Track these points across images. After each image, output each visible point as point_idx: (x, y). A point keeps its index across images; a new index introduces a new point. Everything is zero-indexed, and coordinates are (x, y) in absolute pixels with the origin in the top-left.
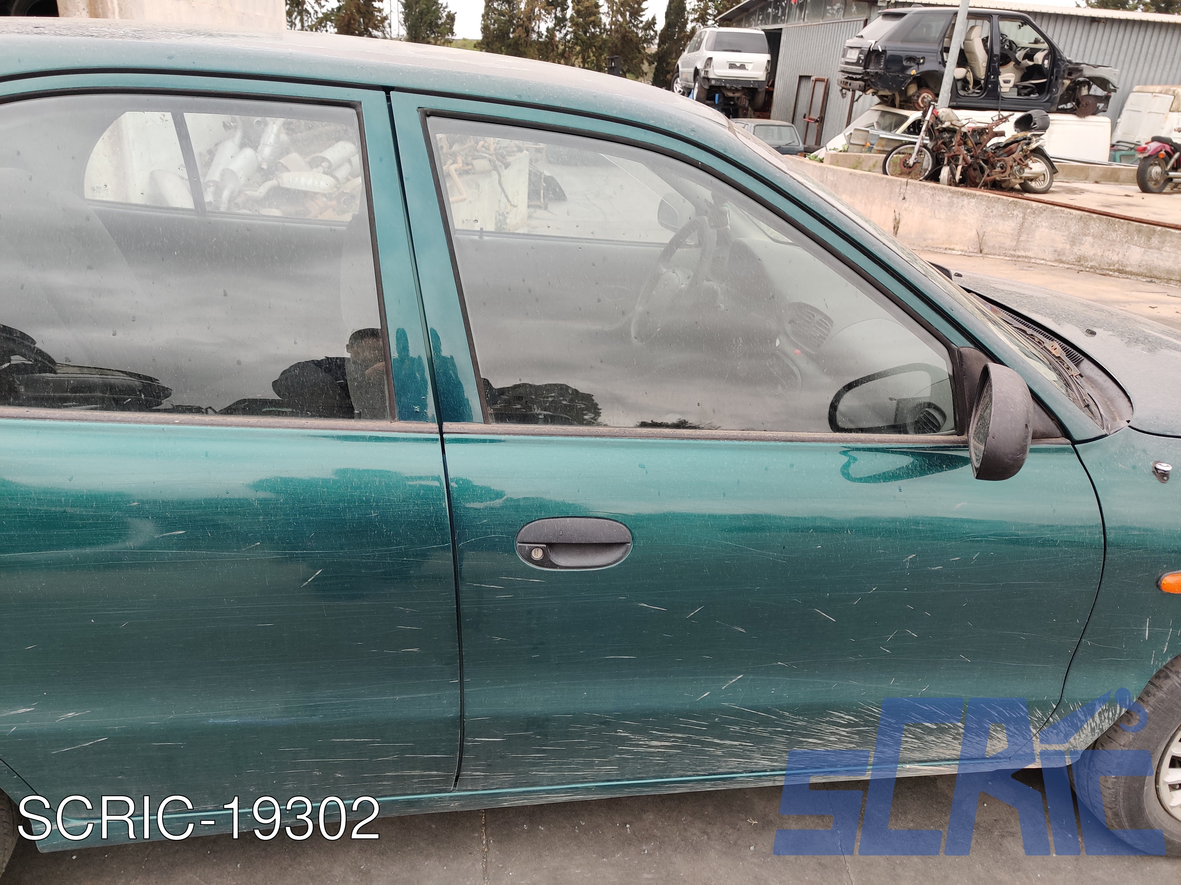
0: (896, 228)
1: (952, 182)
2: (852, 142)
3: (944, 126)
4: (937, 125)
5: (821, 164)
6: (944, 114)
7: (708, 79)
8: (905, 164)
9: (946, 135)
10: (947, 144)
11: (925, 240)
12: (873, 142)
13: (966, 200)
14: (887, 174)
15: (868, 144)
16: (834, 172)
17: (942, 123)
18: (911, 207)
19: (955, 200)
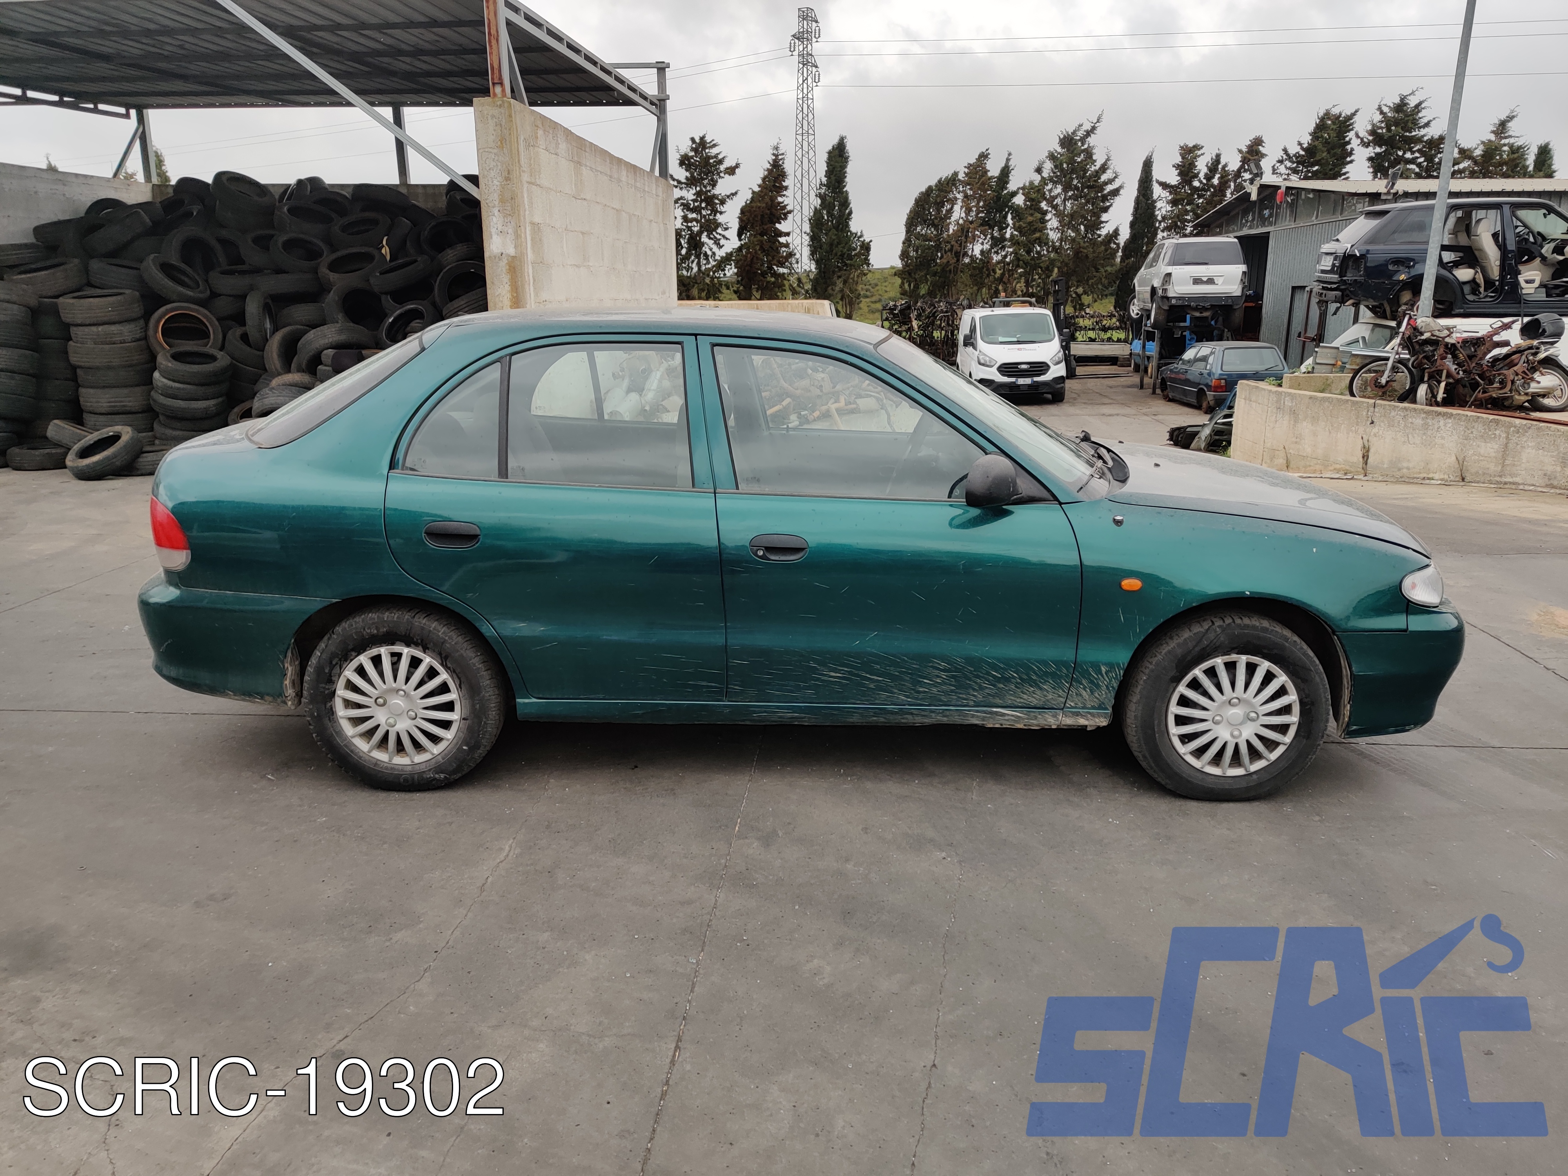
0: (1365, 457)
1: (1432, 401)
2: (1318, 361)
3: (1423, 337)
4: (1416, 337)
5: (1280, 389)
6: (1423, 324)
7: (1168, 298)
8: (1376, 383)
9: (1429, 348)
10: (1429, 358)
11: (1399, 470)
12: (1345, 360)
13: (1441, 421)
14: (1355, 396)
15: (1339, 363)
16: (1293, 397)
17: (1422, 334)
18: (1381, 432)
19: (1430, 422)
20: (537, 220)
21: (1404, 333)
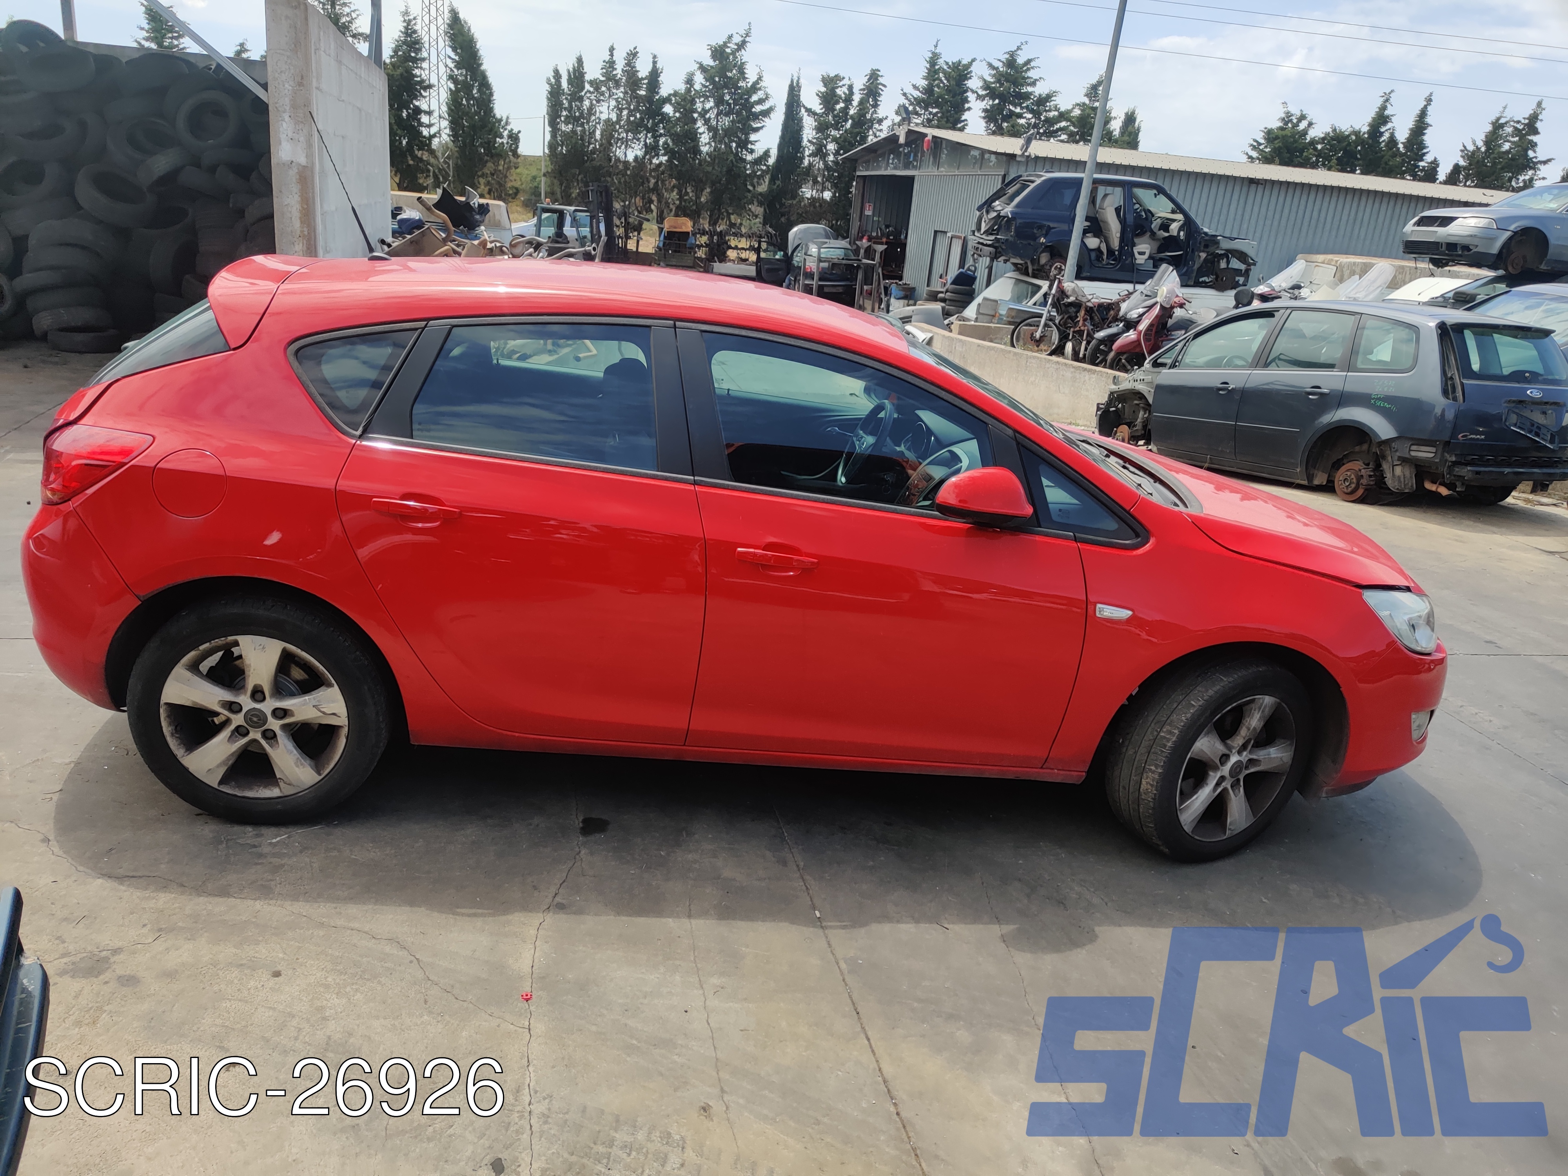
1: (1076, 357)
2: (981, 311)
3: (1069, 300)
8: (1032, 337)
9: (1072, 310)
10: (1073, 318)
13: (1087, 376)
14: (1015, 347)
15: (998, 315)
17: (1068, 297)
19: (1078, 376)
20: (320, 127)
21: (1054, 296)
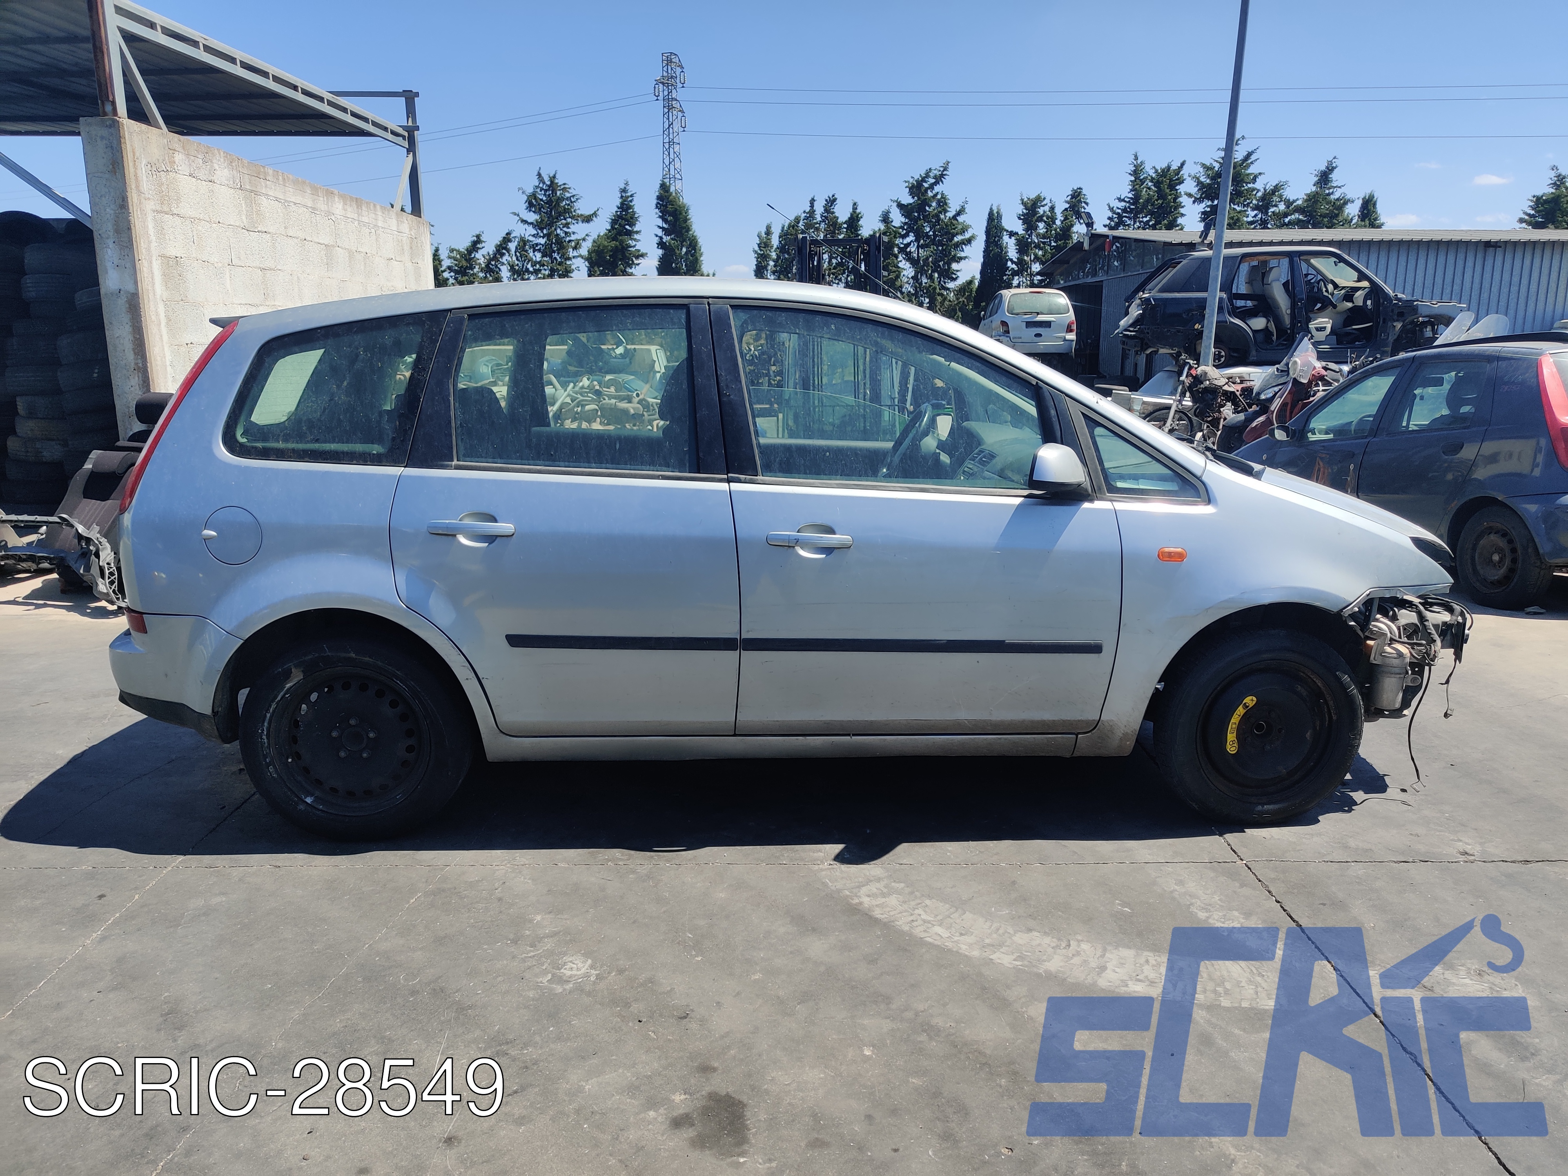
3: (1203, 386)
4: (1197, 385)
6: (1203, 373)
9: (1209, 396)
17: (1201, 382)
20: (172, 252)
21: (1184, 382)
